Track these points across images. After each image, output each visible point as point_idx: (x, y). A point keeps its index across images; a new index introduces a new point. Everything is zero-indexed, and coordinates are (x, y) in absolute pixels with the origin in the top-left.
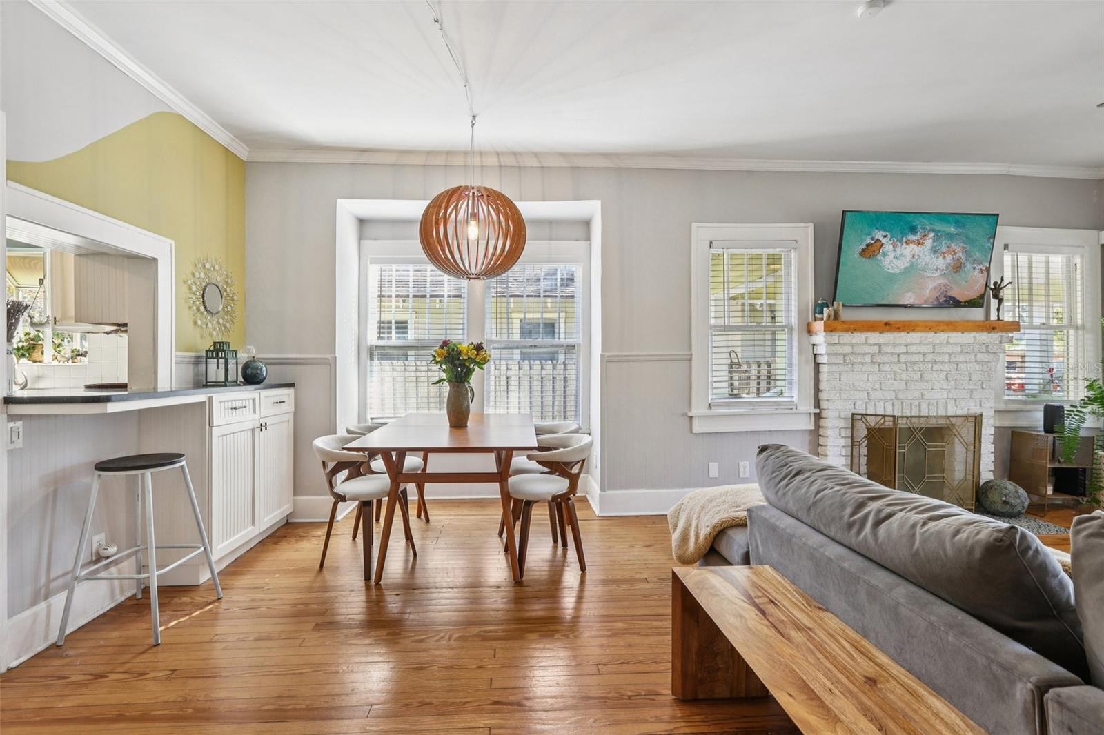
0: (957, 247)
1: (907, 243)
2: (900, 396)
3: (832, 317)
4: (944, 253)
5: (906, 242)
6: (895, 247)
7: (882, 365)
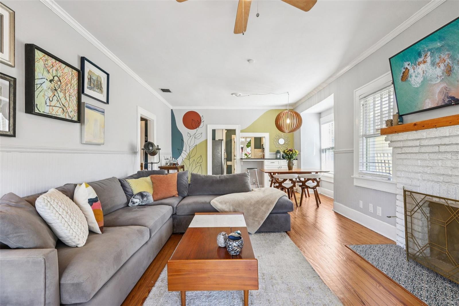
0: (444, 55)
4: (438, 64)
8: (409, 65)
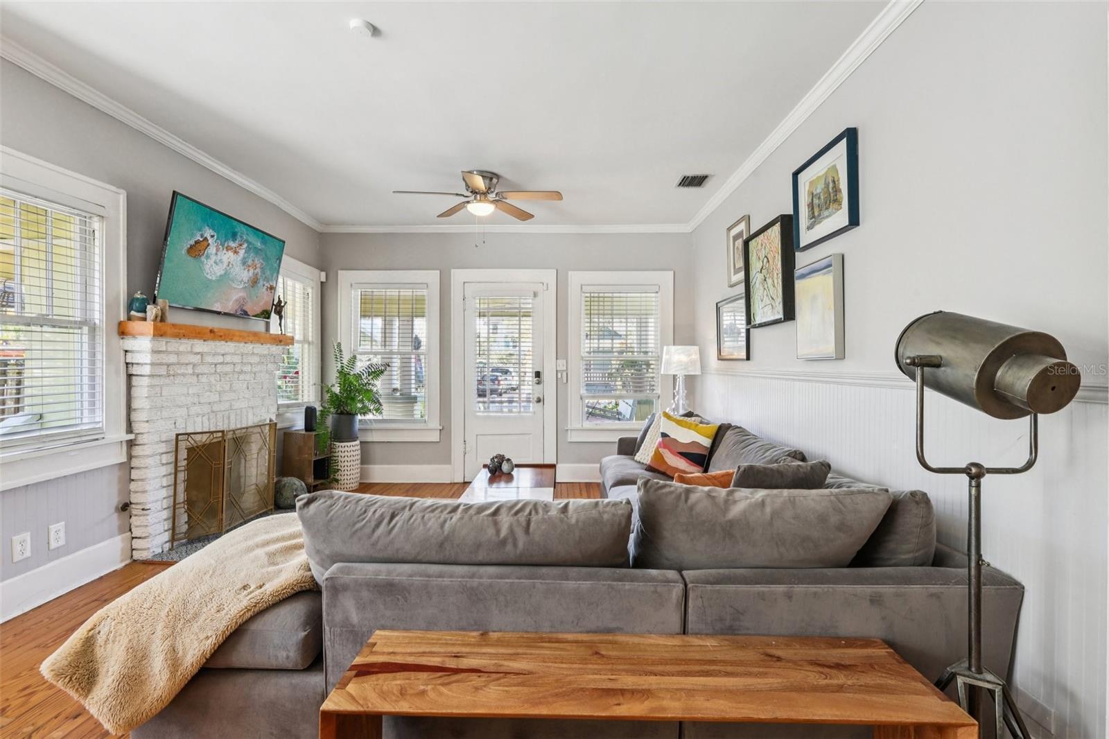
1: (227, 250)
2: (215, 408)
3: (159, 318)
4: (249, 266)
5: (227, 248)
6: (217, 250)
7: (200, 376)
8: (212, 236)
